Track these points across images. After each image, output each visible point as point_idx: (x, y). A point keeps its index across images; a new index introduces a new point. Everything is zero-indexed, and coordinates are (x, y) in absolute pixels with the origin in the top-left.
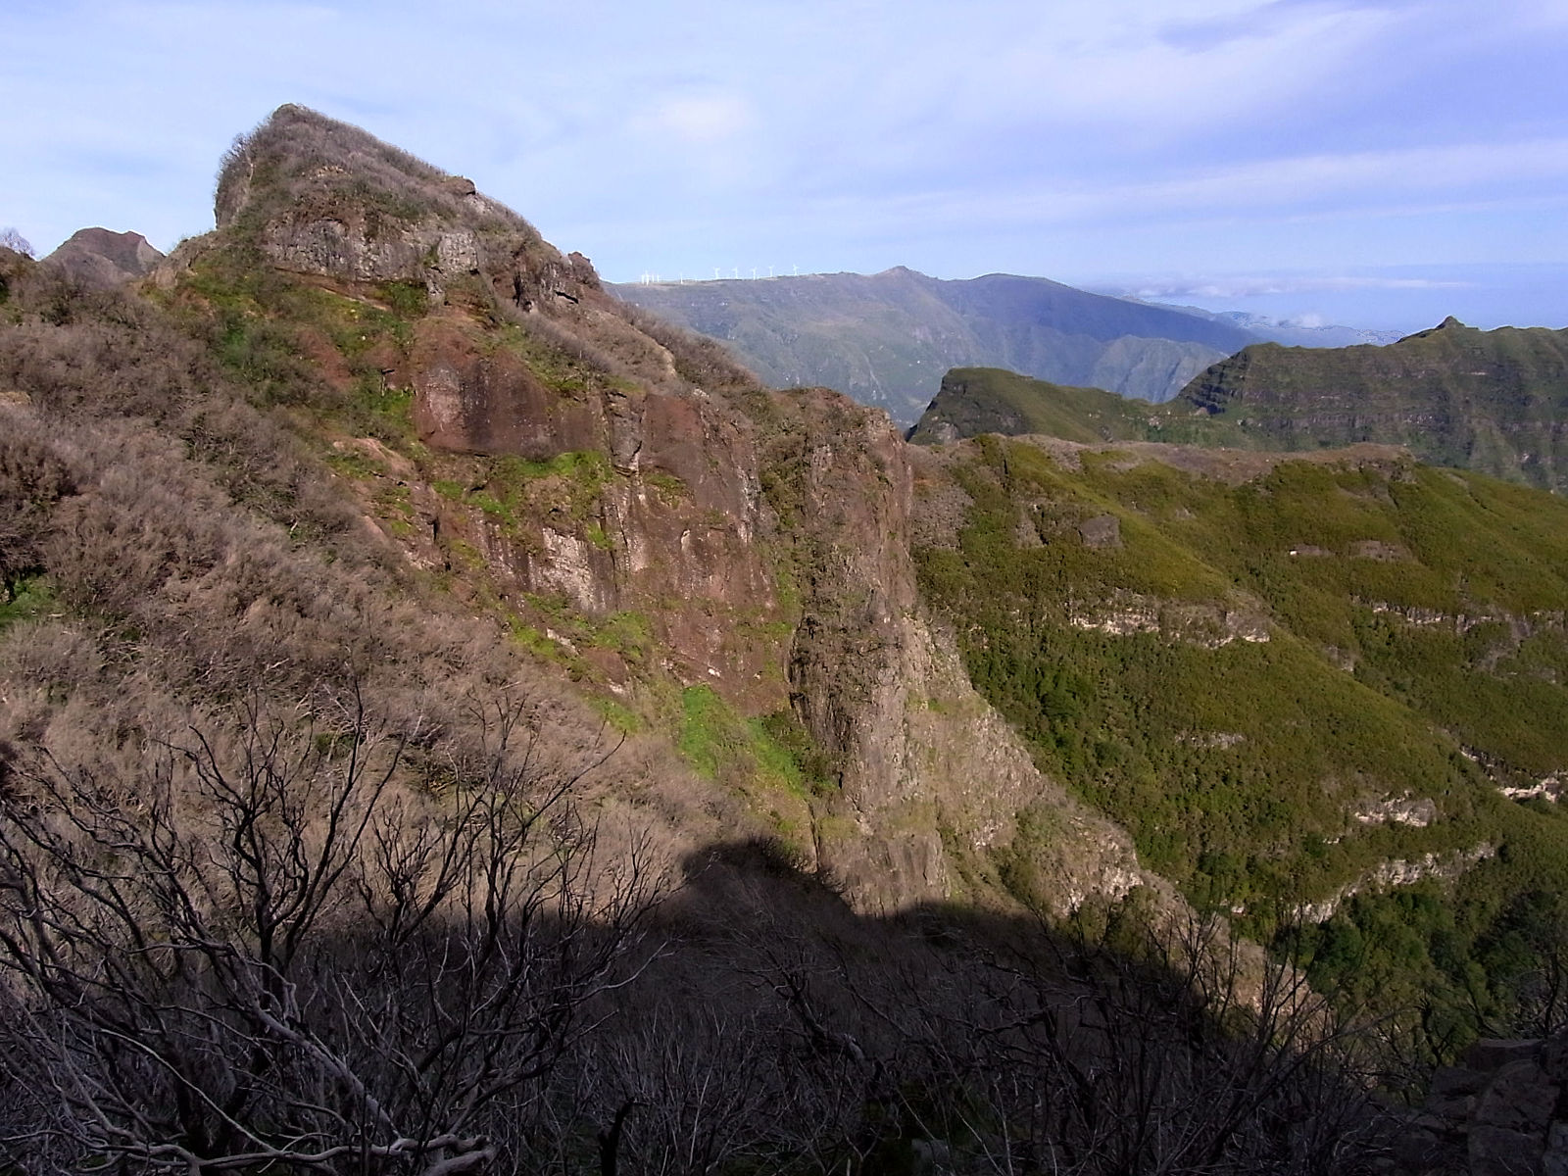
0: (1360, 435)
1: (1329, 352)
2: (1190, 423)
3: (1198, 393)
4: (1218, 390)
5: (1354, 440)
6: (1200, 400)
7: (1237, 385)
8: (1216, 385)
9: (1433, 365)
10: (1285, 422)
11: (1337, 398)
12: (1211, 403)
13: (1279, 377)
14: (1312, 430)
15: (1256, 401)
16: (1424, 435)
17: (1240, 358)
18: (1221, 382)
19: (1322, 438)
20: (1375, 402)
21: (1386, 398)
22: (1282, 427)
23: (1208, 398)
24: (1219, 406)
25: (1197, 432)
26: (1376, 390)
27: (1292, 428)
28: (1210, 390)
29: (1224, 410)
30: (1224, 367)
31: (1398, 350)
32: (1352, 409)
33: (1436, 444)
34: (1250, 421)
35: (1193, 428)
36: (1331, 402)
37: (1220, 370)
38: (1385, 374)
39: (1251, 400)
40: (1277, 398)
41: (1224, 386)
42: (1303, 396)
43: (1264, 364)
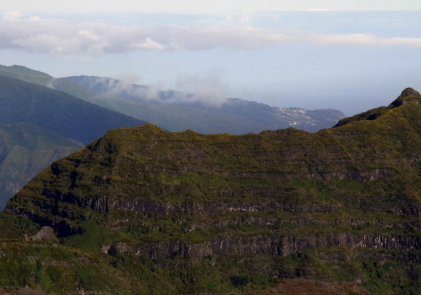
0: (292, 267)
1: (235, 139)
2: (27, 252)
3: (37, 203)
4: (70, 198)
5: (283, 274)
6: (42, 214)
7: (97, 190)
8: (65, 190)
9: (390, 161)
10: (177, 248)
11: (252, 210)
12: (59, 219)
13: (163, 178)
14: (219, 260)
15: (130, 215)
16: (386, 267)
17: (101, 148)
18: (73, 186)
19: (235, 272)
20: (310, 217)
21: (327, 210)
22: (173, 255)
23: (55, 211)
24: (72, 224)
25: (39, 266)
26: (309, 197)
27: (186, 257)
28: (57, 199)
29: (80, 231)
30: (78, 162)
31: (337, 138)
32: (275, 227)
33: (405, 280)
34: (122, 248)
35: (32, 260)
36: (244, 216)
37: (71, 167)
38: (321, 173)
39: (122, 215)
40: (162, 210)
41: (79, 193)
42: (201, 208)
43: (140, 158)
